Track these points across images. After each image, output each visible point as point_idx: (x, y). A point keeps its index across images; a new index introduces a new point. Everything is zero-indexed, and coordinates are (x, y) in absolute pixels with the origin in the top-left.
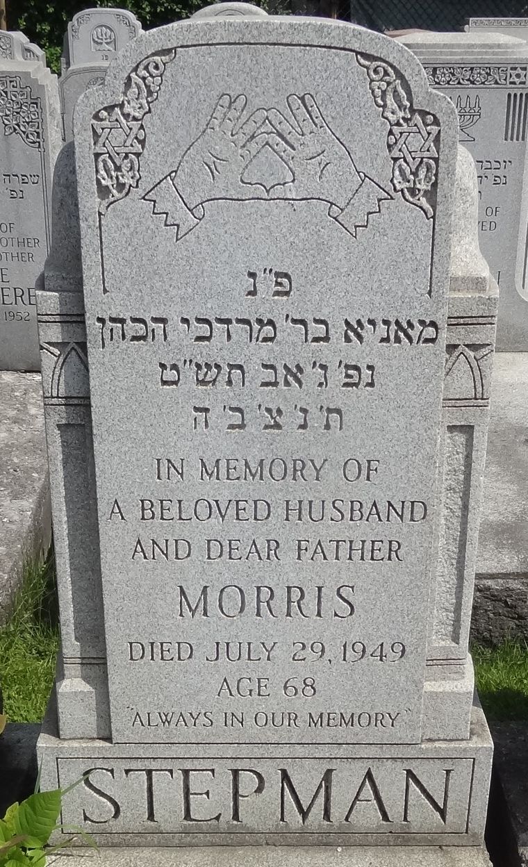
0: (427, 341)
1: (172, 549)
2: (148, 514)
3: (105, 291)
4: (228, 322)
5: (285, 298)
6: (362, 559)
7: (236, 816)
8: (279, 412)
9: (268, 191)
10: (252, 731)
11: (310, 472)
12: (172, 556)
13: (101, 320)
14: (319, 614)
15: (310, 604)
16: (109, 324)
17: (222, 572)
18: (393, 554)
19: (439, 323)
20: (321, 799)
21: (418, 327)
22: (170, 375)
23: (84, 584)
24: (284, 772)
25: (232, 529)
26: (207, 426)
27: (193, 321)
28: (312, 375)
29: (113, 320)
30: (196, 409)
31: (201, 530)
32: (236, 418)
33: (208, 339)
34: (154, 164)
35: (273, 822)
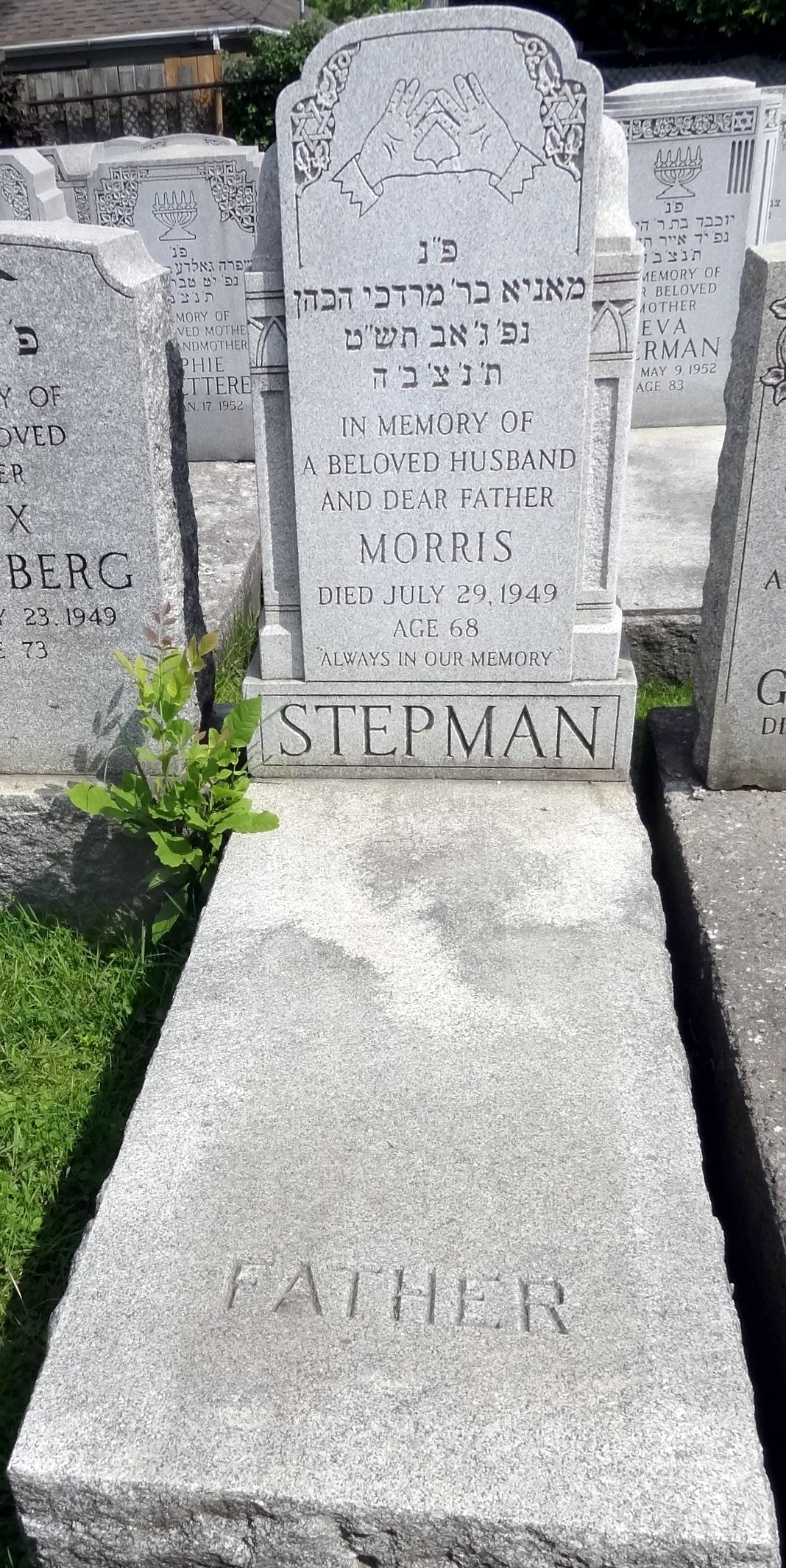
0: (575, 297)
1: (355, 500)
2: (335, 468)
3: (301, 266)
4: (402, 288)
5: (451, 264)
6: (518, 505)
7: (409, 752)
8: (446, 370)
9: (437, 166)
10: (423, 670)
11: (472, 424)
12: (355, 506)
13: (297, 293)
14: (480, 559)
15: (473, 549)
16: (304, 296)
17: (398, 521)
18: (546, 500)
19: (586, 279)
20: (483, 735)
21: (567, 284)
22: (354, 340)
23: (282, 538)
24: (451, 708)
25: (408, 481)
26: (384, 385)
27: (373, 290)
28: (474, 334)
29: (307, 292)
30: (376, 370)
31: (378, 483)
32: (410, 377)
33: (385, 305)
34: (342, 148)
35: (440, 757)
